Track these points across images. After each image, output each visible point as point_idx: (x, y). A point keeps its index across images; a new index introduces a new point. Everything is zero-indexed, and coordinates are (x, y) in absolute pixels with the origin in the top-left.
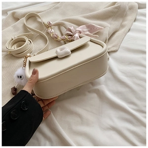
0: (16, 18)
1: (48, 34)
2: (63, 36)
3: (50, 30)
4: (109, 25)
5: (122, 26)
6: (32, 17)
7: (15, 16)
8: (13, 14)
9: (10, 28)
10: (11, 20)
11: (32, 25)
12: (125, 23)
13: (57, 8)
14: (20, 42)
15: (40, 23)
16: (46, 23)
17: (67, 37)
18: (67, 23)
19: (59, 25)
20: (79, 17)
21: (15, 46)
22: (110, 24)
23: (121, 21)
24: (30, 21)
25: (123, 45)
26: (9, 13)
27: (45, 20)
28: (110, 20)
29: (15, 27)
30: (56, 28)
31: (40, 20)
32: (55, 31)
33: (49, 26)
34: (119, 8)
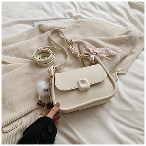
0: (42, 30)
1: (69, 49)
2: (82, 54)
3: (71, 47)
4: (121, 51)
5: (132, 53)
6: (56, 32)
7: (41, 28)
8: (40, 26)
9: (36, 38)
10: (37, 31)
11: (55, 40)
12: (134, 50)
13: (78, 27)
14: (44, 53)
15: (63, 39)
16: (68, 40)
17: (85, 56)
18: (86, 43)
19: (79, 44)
20: (96, 39)
21: (40, 56)
22: (122, 49)
23: (131, 48)
24: (54, 35)
25: (131, 70)
26: (36, 24)
27: (68, 37)
28: (122, 46)
29: (40, 38)
30: (76, 45)
31: (62, 36)
32: (74, 48)
33: (70, 43)
34: (131, 37)
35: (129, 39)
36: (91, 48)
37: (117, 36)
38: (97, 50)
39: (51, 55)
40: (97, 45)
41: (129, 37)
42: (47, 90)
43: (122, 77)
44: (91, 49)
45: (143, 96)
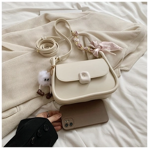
0: (47, 19)
1: (73, 41)
2: (86, 47)
3: (75, 39)
5: (138, 50)
6: (62, 22)
7: (46, 17)
8: (46, 15)
9: (40, 27)
10: (42, 20)
11: (60, 30)
12: (141, 47)
13: (85, 19)
14: (48, 43)
15: (68, 30)
16: (73, 32)
17: (89, 49)
18: (92, 36)
19: (84, 36)
20: (102, 33)
21: (43, 46)
22: (128, 46)
23: (138, 45)
24: (59, 25)
26: (42, 13)
27: (73, 28)
28: (129, 42)
29: (45, 28)
30: (81, 37)
31: (68, 27)
32: (79, 41)
33: (75, 35)
34: (138, 33)
35: (136, 35)
36: (96, 41)
37: (124, 31)
38: (102, 44)
39: (55, 45)
40: (102, 39)
41: (136, 33)
42: (48, 80)
43: (125, 73)
44: (95, 43)
45: (146, 95)
